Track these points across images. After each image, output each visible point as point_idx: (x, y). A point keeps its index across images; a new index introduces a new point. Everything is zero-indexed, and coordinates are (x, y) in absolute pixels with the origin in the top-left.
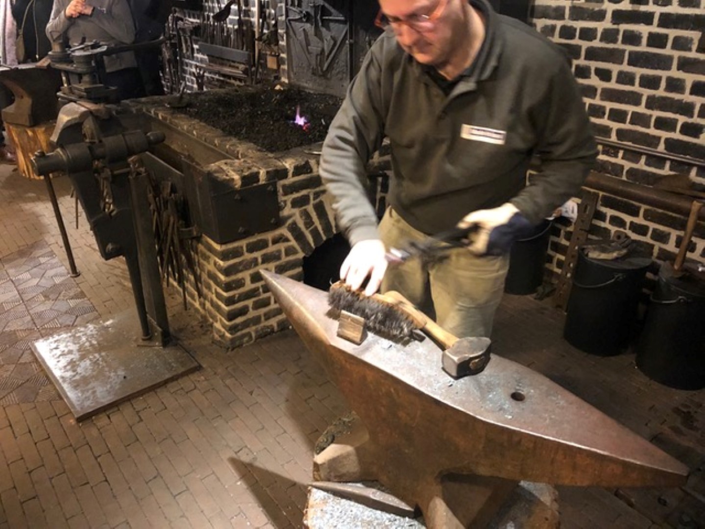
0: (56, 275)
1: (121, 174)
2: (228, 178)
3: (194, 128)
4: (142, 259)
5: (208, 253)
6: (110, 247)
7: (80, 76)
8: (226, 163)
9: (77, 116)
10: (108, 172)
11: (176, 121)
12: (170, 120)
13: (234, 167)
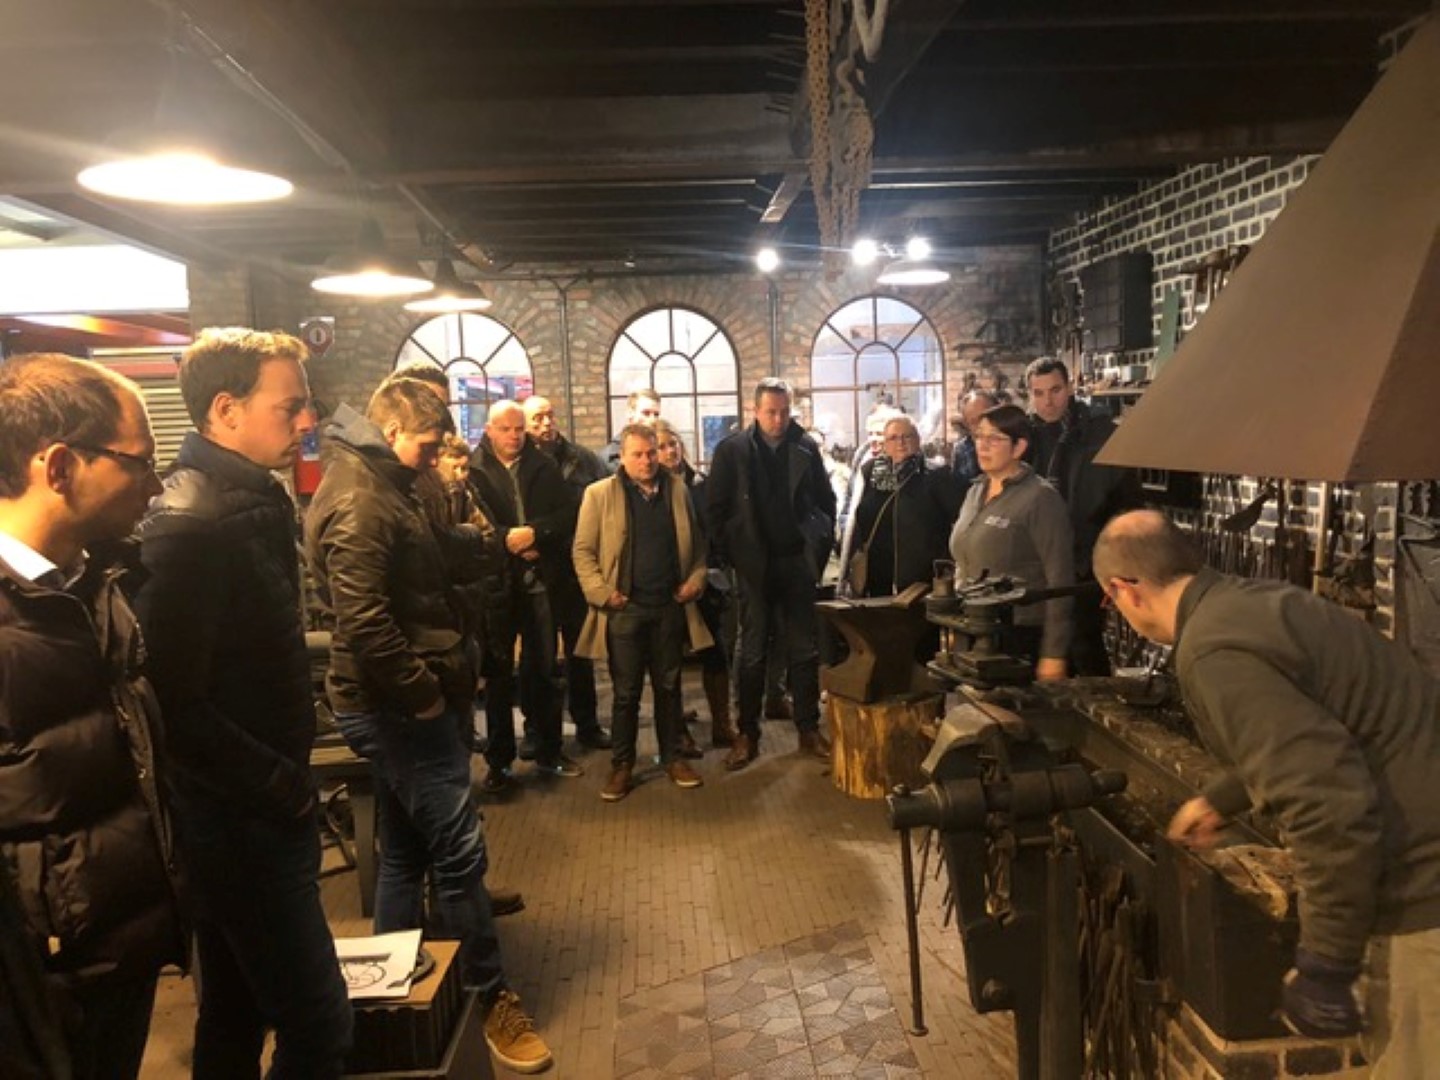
0: (869, 1003)
1: (1032, 847)
2: (1256, 891)
3: (1178, 758)
4: (1047, 1027)
5: (1192, 1049)
6: (990, 987)
7: (972, 639)
8: (1252, 854)
9: (974, 731)
10: (1008, 839)
11: (1141, 737)
12: (1127, 732)
13: (1273, 864)
